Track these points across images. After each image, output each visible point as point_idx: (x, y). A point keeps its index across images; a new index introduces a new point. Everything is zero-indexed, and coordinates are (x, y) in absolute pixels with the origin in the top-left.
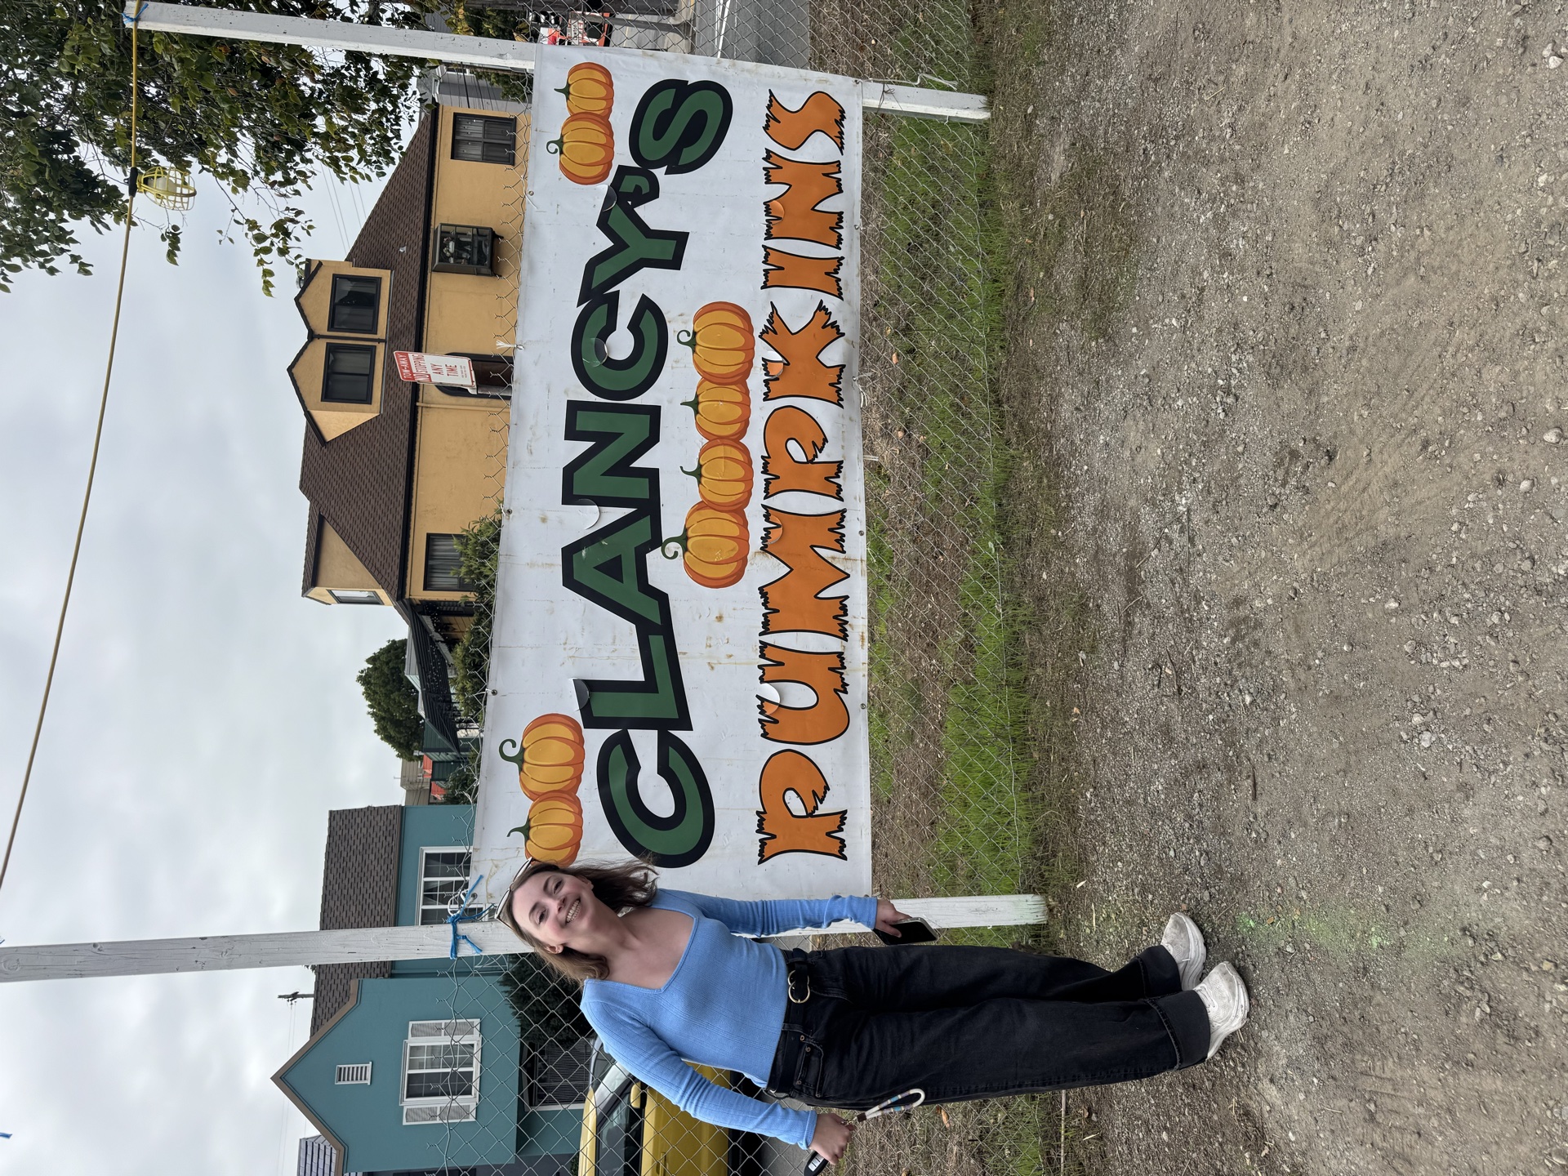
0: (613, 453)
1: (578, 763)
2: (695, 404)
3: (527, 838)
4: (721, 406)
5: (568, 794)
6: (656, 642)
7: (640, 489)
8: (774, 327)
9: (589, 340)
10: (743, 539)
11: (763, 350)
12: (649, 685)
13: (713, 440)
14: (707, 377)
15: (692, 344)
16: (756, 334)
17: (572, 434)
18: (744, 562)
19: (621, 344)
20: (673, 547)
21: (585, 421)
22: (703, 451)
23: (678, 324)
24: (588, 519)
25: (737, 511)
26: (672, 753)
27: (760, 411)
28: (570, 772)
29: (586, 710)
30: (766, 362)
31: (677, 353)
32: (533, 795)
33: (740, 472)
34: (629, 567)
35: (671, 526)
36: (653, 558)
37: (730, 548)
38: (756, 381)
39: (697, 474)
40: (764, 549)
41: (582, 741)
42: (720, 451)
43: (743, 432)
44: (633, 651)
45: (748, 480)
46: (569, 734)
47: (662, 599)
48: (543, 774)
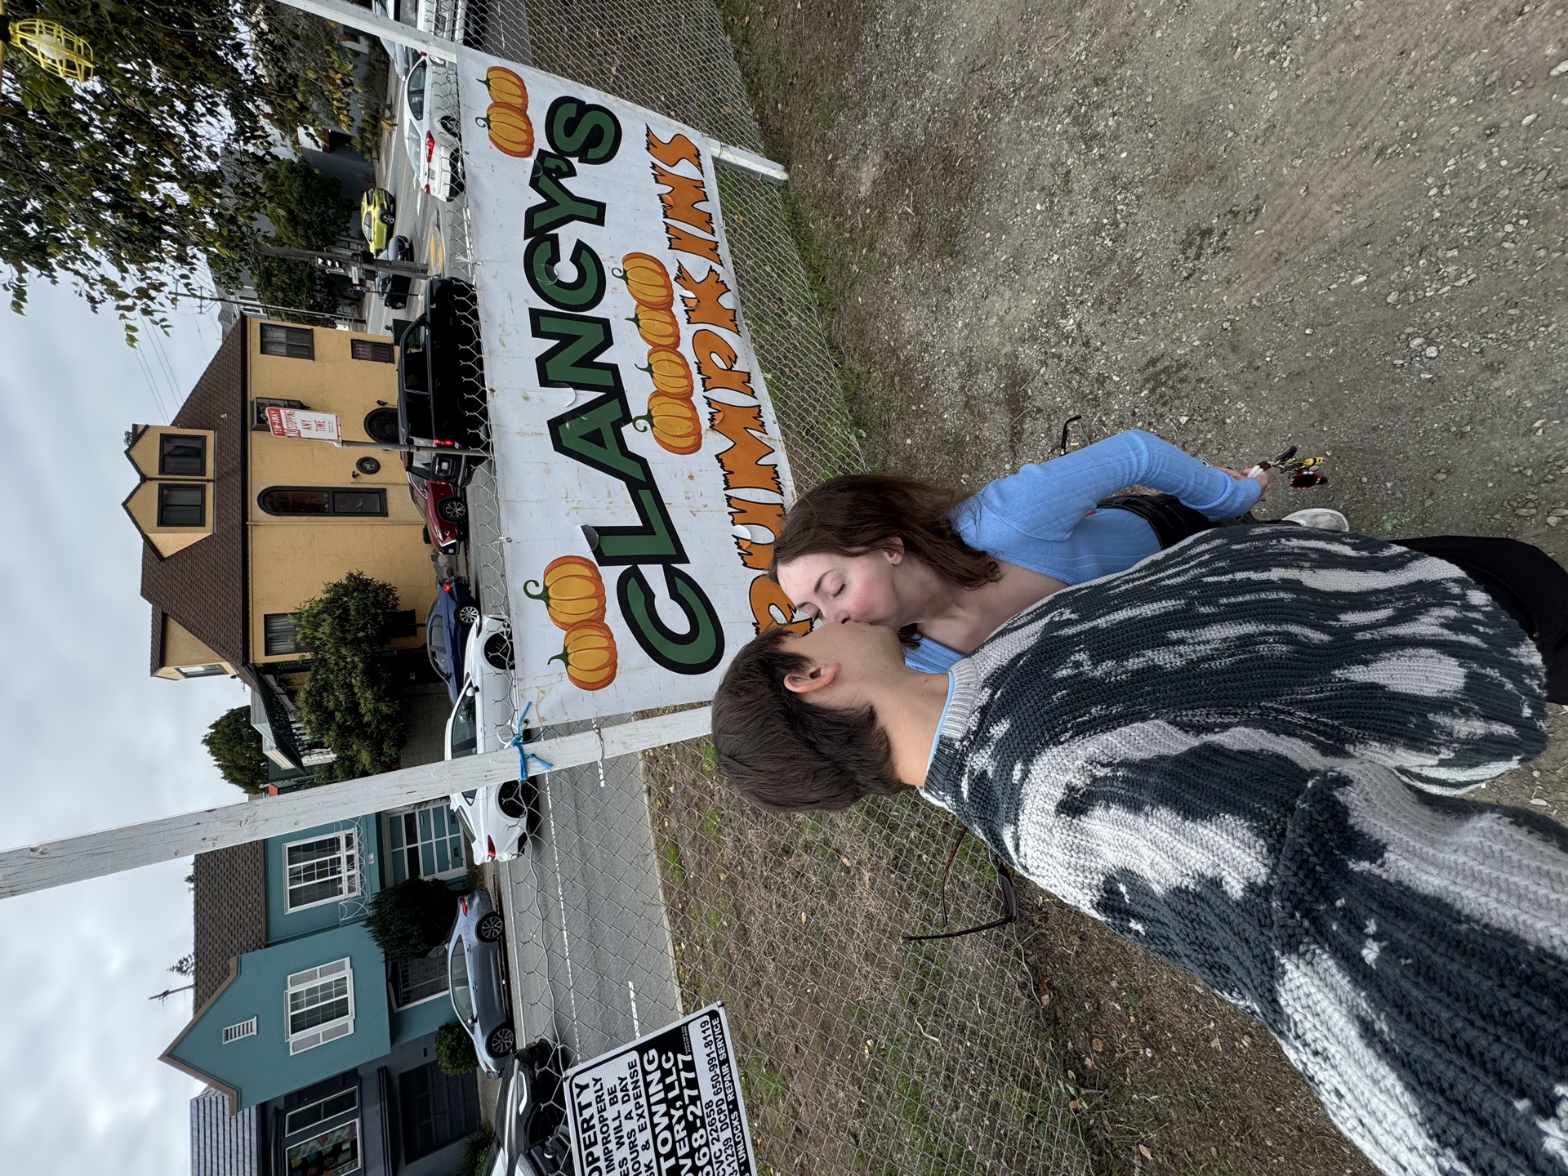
0: (576, 351)
1: (600, 595)
2: (636, 320)
3: (567, 664)
4: (656, 322)
5: (597, 621)
6: (645, 495)
7: (606, 379)
8: (683, 276)
9: (539, 266)
10: (695, 419)
11: (678, 290)
12: (647, 529)
13: (656, 348)
14: (641, 302)
15: (625, 277)
16: (672, 278)
17: (537, 332)
18: (700, 437)
19: (567, 271)
20: (642, 423)
21: (546, 324)
22: (650, 355)
23: (611, 264)
24: (566, 399)
25: (686, 397)
26: (678, 581)
27: (687, 332)
28: (594, 603)
29: (597, 552)
30: (683, 298)
31: (613, 283)
32: (564, 626)
33: (682, 372)
34: (608, 436)
35: (637, 407)
36: (627, 430)
37: (686, 427)
38: (678, 309)
39: (649, 369)
40: (712, 427)
41: (599, 577)
42: (664, 355)
43: (677, 343)
44: (628, 502)
45: (688, 376)
46: (587, 572)
47: (643, 462)
48: (569, 607)
